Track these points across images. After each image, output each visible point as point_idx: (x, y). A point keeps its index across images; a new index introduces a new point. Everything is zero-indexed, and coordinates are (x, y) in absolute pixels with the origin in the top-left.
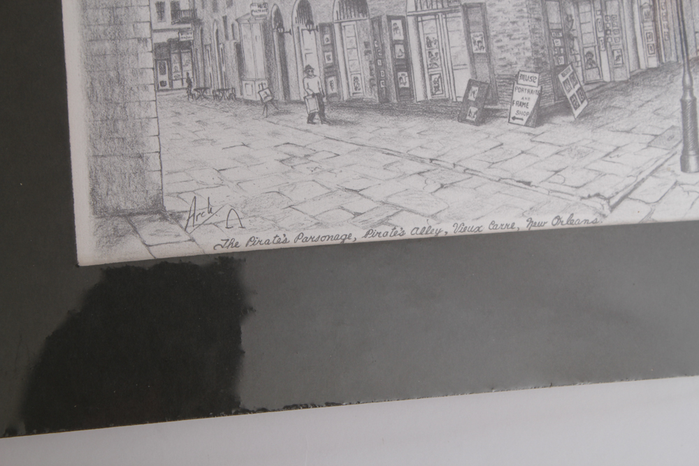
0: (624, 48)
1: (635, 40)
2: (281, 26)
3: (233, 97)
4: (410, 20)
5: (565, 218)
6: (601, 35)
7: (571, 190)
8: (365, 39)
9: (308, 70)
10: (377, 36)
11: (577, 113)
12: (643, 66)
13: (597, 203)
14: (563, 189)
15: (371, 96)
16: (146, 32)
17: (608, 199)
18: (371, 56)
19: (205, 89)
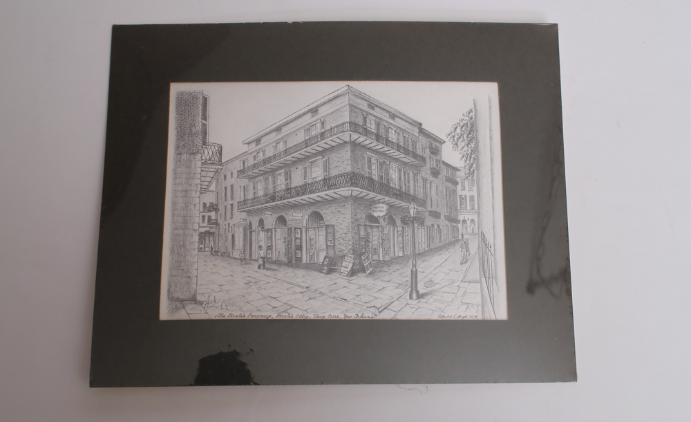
0: (390, 247)
1: (394, 244)
2: (251, 228)
3: (229, 256)
4: (304, 230)
5: (360, 315)
6: (381, 241)
7: (363, 304)
8: (285, 236)
9: (260, 247)
10: (289, 235)
11: (368, 272)
12: (396, 255)
13: (373, 310)
14: (360, 303)
15: (285, 260)
16: (196, 227)
17: (378, 309)
18: (286, 243)
19: (218, 252)
